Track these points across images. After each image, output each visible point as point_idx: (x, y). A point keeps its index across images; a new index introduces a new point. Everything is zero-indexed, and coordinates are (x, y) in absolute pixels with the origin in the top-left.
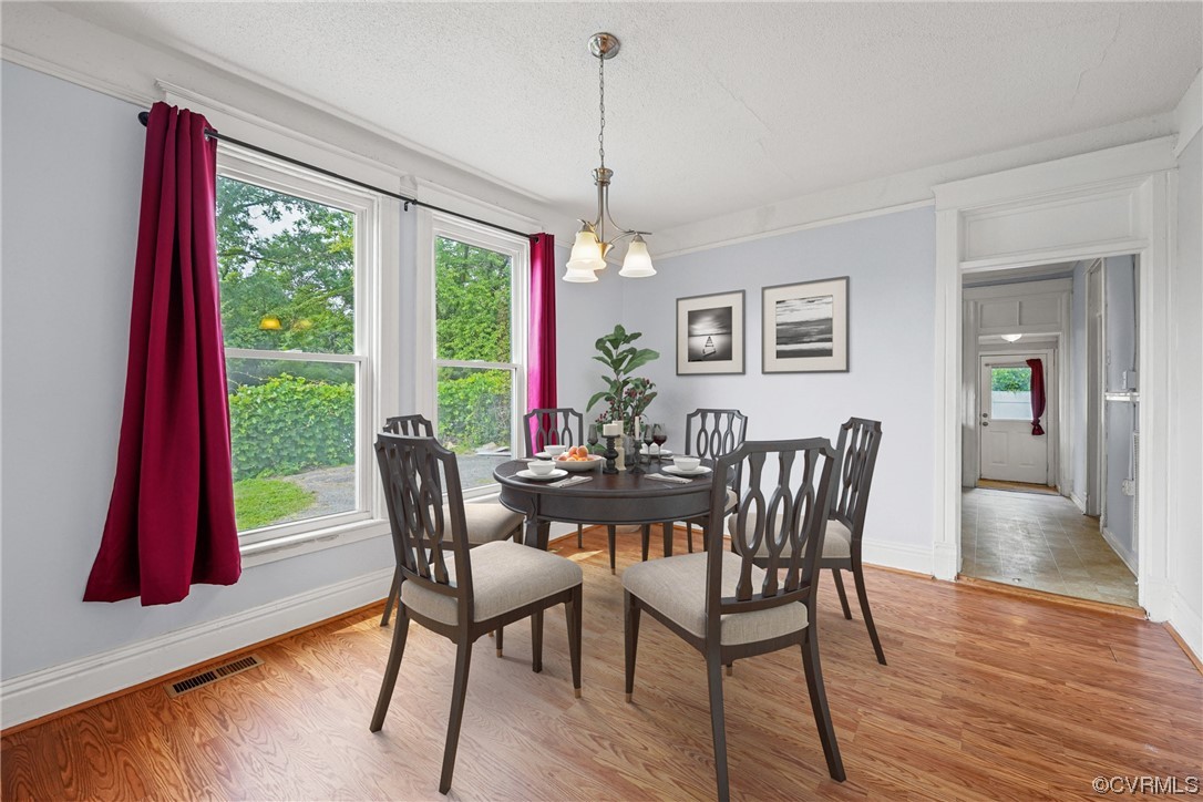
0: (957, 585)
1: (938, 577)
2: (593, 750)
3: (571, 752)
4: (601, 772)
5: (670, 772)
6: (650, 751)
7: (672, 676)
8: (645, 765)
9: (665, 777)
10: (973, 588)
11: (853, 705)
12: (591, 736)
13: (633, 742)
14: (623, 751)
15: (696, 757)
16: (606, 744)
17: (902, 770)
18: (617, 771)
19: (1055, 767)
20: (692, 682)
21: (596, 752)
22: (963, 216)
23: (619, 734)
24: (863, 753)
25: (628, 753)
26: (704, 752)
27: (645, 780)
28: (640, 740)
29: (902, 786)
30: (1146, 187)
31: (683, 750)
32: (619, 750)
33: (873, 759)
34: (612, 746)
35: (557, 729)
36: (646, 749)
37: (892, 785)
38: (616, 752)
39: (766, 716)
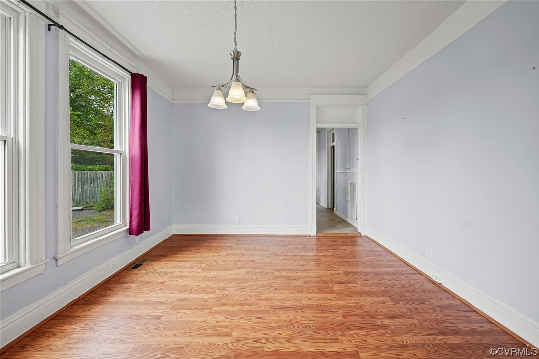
0: (316, 236)
1: (311, 235)
2: (260, 347)
3: (253, 353)
4: (273, 354)
5: (298, 338)
6: (283, 334)
7: (262, 299)
8: (287, 341)
9: (298, 341)
10: (321, 236)
11: (327, 285)
12: (254, 341)
13: (273, 334)
14: (273, 340)
15: (301, 327)
16: (263, 341)
17: (356, 300)
18: (278, 350)
19: (380, 282)
20: (272, 299)
21: (263, 347)
22: (317, 107)
23: (265, 334)
24: (343, 299)
25: (275, 340)
26: (301, 324)
27: (292, 347)
28: (275, 331)
29: (360, 305)
30: (360, 109)
31: (294, 327)
32: (271, 340)
33: (346, 300)
34: (267, 340)
35: (236, 347)
36: (281, 334)
37: (357, 305)
38: (271, 342)
39: (307, 300)
